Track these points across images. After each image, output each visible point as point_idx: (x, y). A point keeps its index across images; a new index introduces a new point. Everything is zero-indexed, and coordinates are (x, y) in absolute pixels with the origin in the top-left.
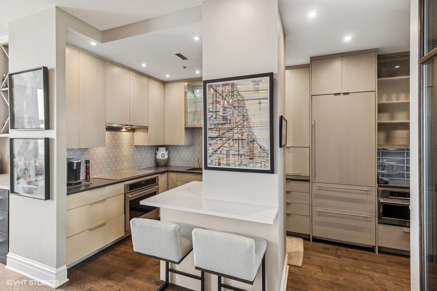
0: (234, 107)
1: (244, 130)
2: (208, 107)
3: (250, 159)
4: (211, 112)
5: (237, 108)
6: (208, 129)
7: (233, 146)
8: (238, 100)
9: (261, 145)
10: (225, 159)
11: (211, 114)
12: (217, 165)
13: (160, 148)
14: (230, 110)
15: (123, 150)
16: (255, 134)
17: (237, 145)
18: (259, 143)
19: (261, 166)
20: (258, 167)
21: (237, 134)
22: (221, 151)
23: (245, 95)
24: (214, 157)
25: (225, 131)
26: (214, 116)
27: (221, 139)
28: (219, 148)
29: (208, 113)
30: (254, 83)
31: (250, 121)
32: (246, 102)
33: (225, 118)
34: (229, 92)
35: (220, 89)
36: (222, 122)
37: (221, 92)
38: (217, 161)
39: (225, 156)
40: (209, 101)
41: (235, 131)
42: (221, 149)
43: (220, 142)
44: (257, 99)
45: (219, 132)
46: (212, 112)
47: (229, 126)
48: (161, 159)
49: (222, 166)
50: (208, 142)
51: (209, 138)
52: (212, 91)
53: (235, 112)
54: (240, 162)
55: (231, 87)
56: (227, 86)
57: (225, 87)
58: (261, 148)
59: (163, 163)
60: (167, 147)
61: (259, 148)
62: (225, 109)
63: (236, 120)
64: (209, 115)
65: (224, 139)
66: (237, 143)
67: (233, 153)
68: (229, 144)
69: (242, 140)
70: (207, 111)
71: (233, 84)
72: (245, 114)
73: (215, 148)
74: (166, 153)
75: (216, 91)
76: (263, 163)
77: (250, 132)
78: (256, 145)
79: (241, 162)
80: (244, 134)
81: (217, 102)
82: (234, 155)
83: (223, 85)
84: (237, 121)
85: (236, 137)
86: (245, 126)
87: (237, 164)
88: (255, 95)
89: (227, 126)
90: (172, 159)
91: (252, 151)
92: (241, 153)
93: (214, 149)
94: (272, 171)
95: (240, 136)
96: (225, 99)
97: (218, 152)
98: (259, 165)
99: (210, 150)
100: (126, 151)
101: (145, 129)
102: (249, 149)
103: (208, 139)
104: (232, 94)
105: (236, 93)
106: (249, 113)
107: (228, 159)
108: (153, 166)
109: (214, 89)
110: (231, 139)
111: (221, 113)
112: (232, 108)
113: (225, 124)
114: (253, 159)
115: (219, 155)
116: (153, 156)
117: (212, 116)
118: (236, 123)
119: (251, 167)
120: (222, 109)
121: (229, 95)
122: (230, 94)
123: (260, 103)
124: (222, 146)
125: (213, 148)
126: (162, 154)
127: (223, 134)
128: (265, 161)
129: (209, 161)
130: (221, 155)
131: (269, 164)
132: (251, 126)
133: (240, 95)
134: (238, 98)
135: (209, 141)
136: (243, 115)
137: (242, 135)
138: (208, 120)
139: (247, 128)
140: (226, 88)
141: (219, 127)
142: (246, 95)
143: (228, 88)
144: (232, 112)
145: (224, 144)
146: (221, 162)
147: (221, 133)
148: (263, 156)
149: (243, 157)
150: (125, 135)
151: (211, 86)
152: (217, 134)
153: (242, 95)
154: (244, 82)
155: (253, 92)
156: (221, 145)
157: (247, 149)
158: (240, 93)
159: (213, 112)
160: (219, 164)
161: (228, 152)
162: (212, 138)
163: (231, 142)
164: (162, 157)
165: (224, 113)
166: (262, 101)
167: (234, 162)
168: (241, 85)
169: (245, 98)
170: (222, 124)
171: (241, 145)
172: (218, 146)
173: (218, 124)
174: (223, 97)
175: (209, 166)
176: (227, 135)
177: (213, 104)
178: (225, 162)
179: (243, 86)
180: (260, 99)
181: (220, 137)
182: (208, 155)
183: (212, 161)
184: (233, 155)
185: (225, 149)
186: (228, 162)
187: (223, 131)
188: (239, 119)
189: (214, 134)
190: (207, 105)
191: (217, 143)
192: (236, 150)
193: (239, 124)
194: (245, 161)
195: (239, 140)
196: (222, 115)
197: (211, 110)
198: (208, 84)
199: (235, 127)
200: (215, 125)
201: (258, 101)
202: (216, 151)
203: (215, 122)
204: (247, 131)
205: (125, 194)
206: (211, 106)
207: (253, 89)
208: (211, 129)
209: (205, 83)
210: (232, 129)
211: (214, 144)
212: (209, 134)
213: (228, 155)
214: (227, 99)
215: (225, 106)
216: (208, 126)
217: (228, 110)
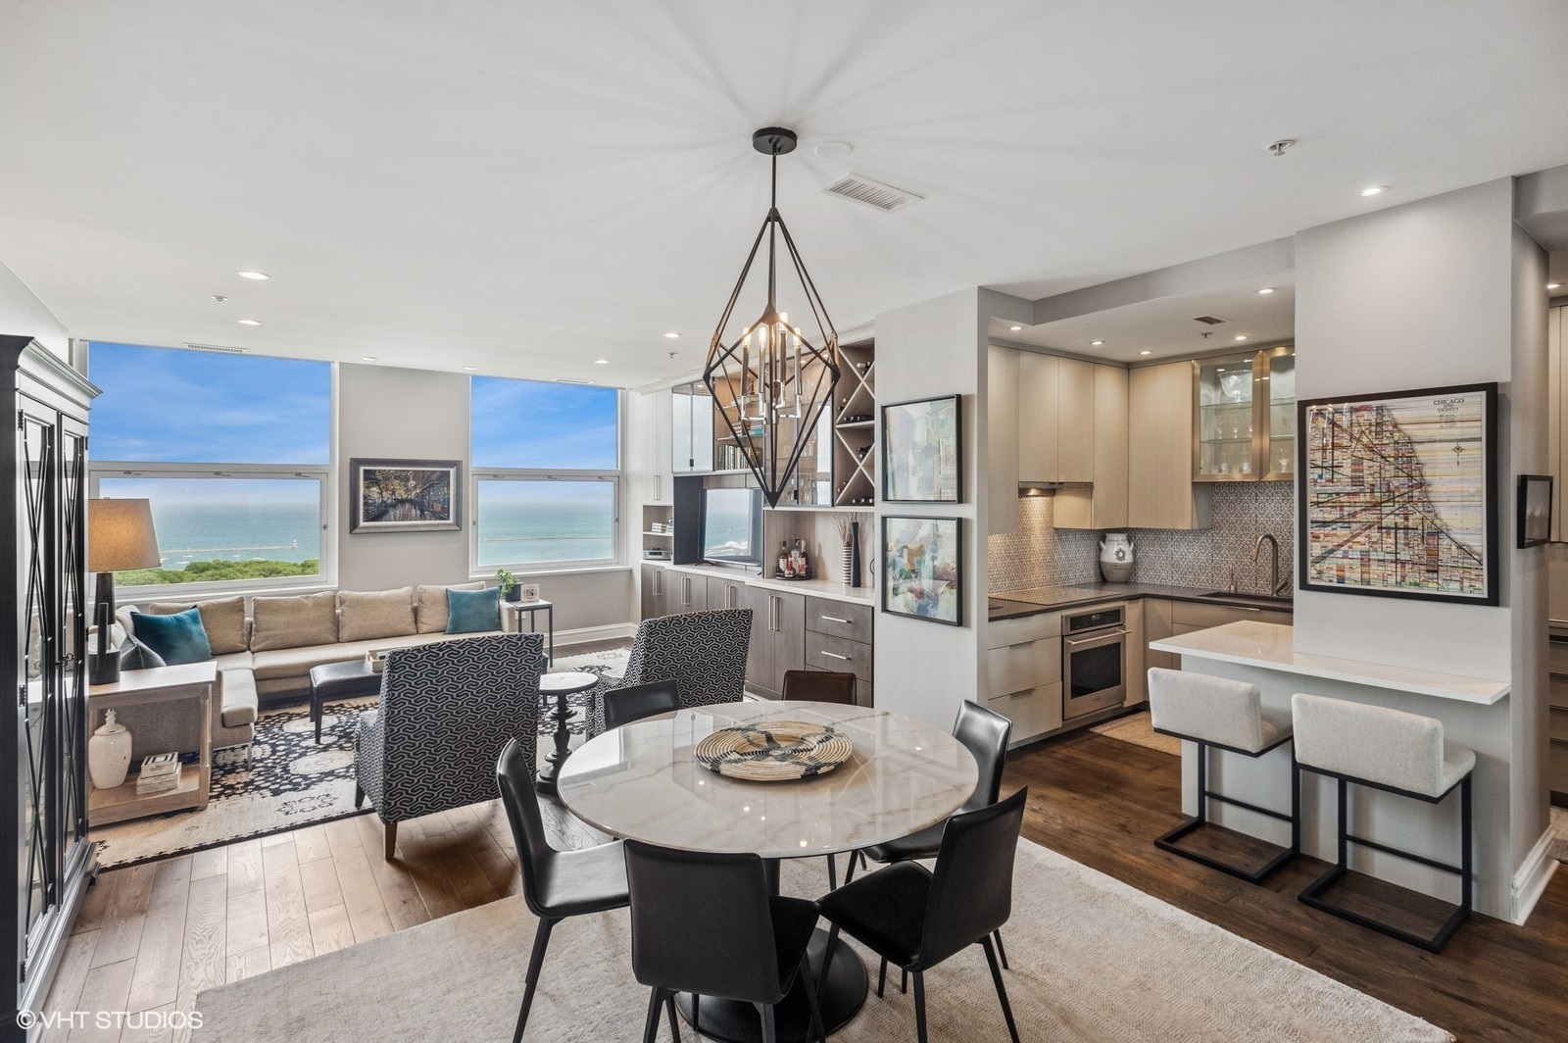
0: (1382, 457)
1: (1410, 509)
2: (1310, 457)
3: (1428, 571)
4: (1319, 467)
5: (1392, 459)
6: (1309, 504)
7: (1380, 541)
8: (1396, 442)
9: (1461, 542)
10: (1359, 570)
11: (1318, 471)
12: (1335, 580)
13: (1110, 536)
14: (1371, 463)
15: (1033, 539)
16: (1442, 516)
17: (1392, 540)
18: (1453, 536)
19: (1462, 589)
20: (1453, 589)
21: (1392, 516)
22: (1346, 552)
23: (1416, 433)
24: (1328, 563)
25: (1358, 509)
26: (1328, 476)
27: (1347, 525)
28: (1342, 546)
29: (1309, 470)
30: (1442, 406)
31: (1430, 489)
32: (1417, 447)
33: (1357, 481)
34: (1370, 425)
35: (1344, 420)
36: (1349, 489)
37: (1347, 424)
38: (1334, 572)
39: (1359, 562)
40: (1313, 443)
41: (1386, 510)
42: (1345, 548)
43: (1343, 533)
44: (1451, 441)
45: (1342, 510)
46: (1322, 467)
47: (1368, 499)
48: (1115, 565)
49: (1348, 585)
50: (1309, 531)
51: (1312, 522)
52: (1323, 424)
53: (1387, 467)
54: (1399, 578)
55: (1374, 413)
56: (1365, 413)
57: (1359, 414)
58: (1460, 547)
59: (1119, 575)
60: (1130, 533)
61: (1454, 547)
62: (1357, 463)
63: (1388, 485)
64: (1312, 474)
65: (1354, 526)
66: (1393, 535)
67: (1382, 558)
68: (1369, 537)
69: (1406, 528)
70: (1309, 465)
71: (1380, 409)
72: (1415, 473)
73: (1330, 546)
74: (1128, 549)
75: (1333, 424)
76: (1465, 580)
77: (1429, 512)
78: (1445, 542)
79: (1403, 578)
80: (1410, 517)
81: (1335, 446)
82: (1383, 560)
83: (1352, 410)
84: (1392, 487)
85: (1388, 521)
86: (1415, 499)
87: (1392, 580)
88: (1445, 431)
89: (1362, 498)
90: (1144, 564)
91: (1433, 554)
92: (1402, 556)
93: (1325, 547)
94: (1493, 600)
95: (1400, 520)
96: (1359, 440)
97: (1339, 554)
98: (1455, 585)
99: (1315, 549)
100: (1038, 539)
101: (1085, 489)
102: (1427, 549)
103: (1309, 524)
104: (1378, 429)
105: (1391, 428)
106: (1426, 471)
107: (1365, 569)
108: (1093, 580)
109: (1328, 417)
110: (1376, 526)
111: (1347, 470)
112: (1379, 459)
113: (1356, 493)
114: (1437, 572)
115: (1340, 561)
116: (1093, 554)
117: (1321, 477)
118: (1389, 491)
119: (1431, 588)
120: (1349, 461)
121: (1371, 432)
122: (1373, 429)
123: (1458, 449)
124: (1348, 541)
125: (1324, 544)
126: (1116, 552)
127: (1354, 515)
128: (1473, 577)
129: (1312, 572)
130: (1346, 561)
131: (1483, 585)
132: (1432, 499)
133: (1400, 431)
134: (1396, 438)
135: (1311, 530)
136: (1409, 476)
137: (1406, 519)
138: (1310, 484)
139: (1420, 504)
140: (1362, 416)
141: (1342, 499)
143: (1368, 416)
144: (1376, 469)
145: (1355, 536)
146: (1347, 574)
147: (1346, 513)
148: (1465, 565)
149: (1408, 566)
150: (1036, 504)
151: (1320, 413)
152: (1334, 515)
153: (1407, 433)
154: (1414, 404)
155: (1439, 425)
156: (1346, 539)
157: (1419, 548)
158: (1401, 427)
159: (1325, 468)
160: (1341, 580)
161: (1365, 553)
162: (1324, 524)
163: (1375, 534)
164: (1119, 559)
165: (1355, 470)
166: (1462, 445)
167: (1382, 576)
168: (1402, 411)
169: (1414, 439)
170: (1348, 494)
171: (1401, 541)
172: (1336, 541)
173: (1338, 494)
174: (1352, 435)
175: (1312, 582)
176: (1362, 517)
177: (1324, 449)
178: (1357, 576)
179: (1409, 412)
180: (1458, 441)
181: (1342, 521)
182: (1310, 559)
183: (1320, 573)
184: (1379, 560)
185: (1357, 547)
186: (1366, 576)
187: (1352, 510)
188: (1397, 484)
189: (1326, 515)
190: (1308, 452)
191: (1335, 535)
192: (1389, 550)
193: (1397, 494)
194: (1415, 574)
195: (1396, 528)
196: (1350, 474)
197: (1319, 463)
198: (1310, 408)
199: (1386, 502)
200: (1330, 494)
201: (1454, 445)
202: (1331, 551)
203: (1330, 489)
204: (1421, 509)
205: (1063, 637)
206: (1318, 455)
207: (1438, 419)
208: (1319, 503)
209: (1303, 405)
210: (1377, 505)
211: (1326, 535)
212: (1314, 514)
213: (1365, 560)
214: (1365, 440)
215: (1359, 455)
216: (1311, 497)
217: (1366, 463)
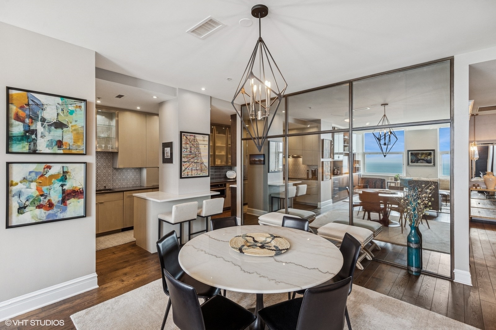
1: (198, 158)
2: (183, 145)
5: (196, 147)
7: (194, 166)
8: (197, 144)
11: (184, 149)
16: (203, 160)
17: (196, 165)
22: (189, 168)
24: (186, 171)
25: (191, 158)
26: (186, 150)
29: (183, 149)
30: (203, 137)
31: (201, 154)
32: (200, 145)
33: (191, 152)
35: (189, 137)
36: (189, 154)
37: (189, 139)
38: (187, 173)
40: (183, 142)
41: (195, 159)
42: (188, 167)
43: (188, 164)
45: (188, 159)
47: (192, 156)
49: (189, 176)
52: (185, 138)
53: (195, 149)
58: (205, 166)
62: (191, 148)
64: (183, 150)
65: (190, 162)
67: (194, 169)
68: (192, 165)
69: (198, 162)
70: (182, 148)
71: (194, 136)
72: (199, 151)
73: (186, 167)
75: (187, 138)
76: (205, 172)
77: (201, 159)
78: (203, 165)
80: (198, 160)
81: (187, 144)
83: (190, 135)
85: (195, 161)
87: (196, 174)
88: (202, 142)
92: (197, 168)
94: (208, 176)
96: (191, 142)
97: (187, 169)
98: (204, 174)
99: (183, 168)
102: (201, 167)
105: (196, 141)
106: (201, 151)
107: (192, 172)
109: (186, 136)
110: (193, 162)
111: (189, 149)
112: (194, 147)
113: (190, 155)
114: (202, 171)
115: (187, 171)
117: (184, 151)
118: (195, 154)
119: (201, 175)
120: (189, 147)
122: (193, 140)
123: (205, 146)
124: (189, 166)
127: (190, 160)
130: (189, 170)
131: (208, 173)
132: (202, 156)
135: (183, 163)
136: (198, 151)
138: (182, 152)
139: (200, 157)
142: (200, 142)
143: (192, 137)
145: (190, 165)
146: (189, 174)
148: (205, 169)
151: (184, 135)
152: (186, 160)
153: (199, 142)
157: (200, 167)
160: (188, 175)
161: (192, 168)
162: (185, 162)
165: (190, 149)
166: (206, 145)
167: (194, 173)
169: (199, 143)
170: (189, 155)
171: (197, 165)
172: (187, 166)
174: (190, 141)
175: (182, 177)
177: (185, 144)
178: (190, 174)
179: (199, 137)
180: (205, 145)
181: (188, 161)
182: (182, 171)
183: (184, 174)
185: (190, 167)
186: (192, 174)
188: (197, 153)
193: (197, 155)
194: (199, 172)
195: (196, 163)
196: (189, 150)
197: (184, 147)
198: (183, 133)
200: (186, 155)
201: (204, 145)
202: (186, 169)
203: (186, 154)
207: (202, 140)
209: (181, 132)
210: (194, 157)
211: (185, 165)
212: (183, 160)
213: (192, 170)
214: (192, 143)
215: (191, 146)
216: (183, 156)
217: (192, 148)
